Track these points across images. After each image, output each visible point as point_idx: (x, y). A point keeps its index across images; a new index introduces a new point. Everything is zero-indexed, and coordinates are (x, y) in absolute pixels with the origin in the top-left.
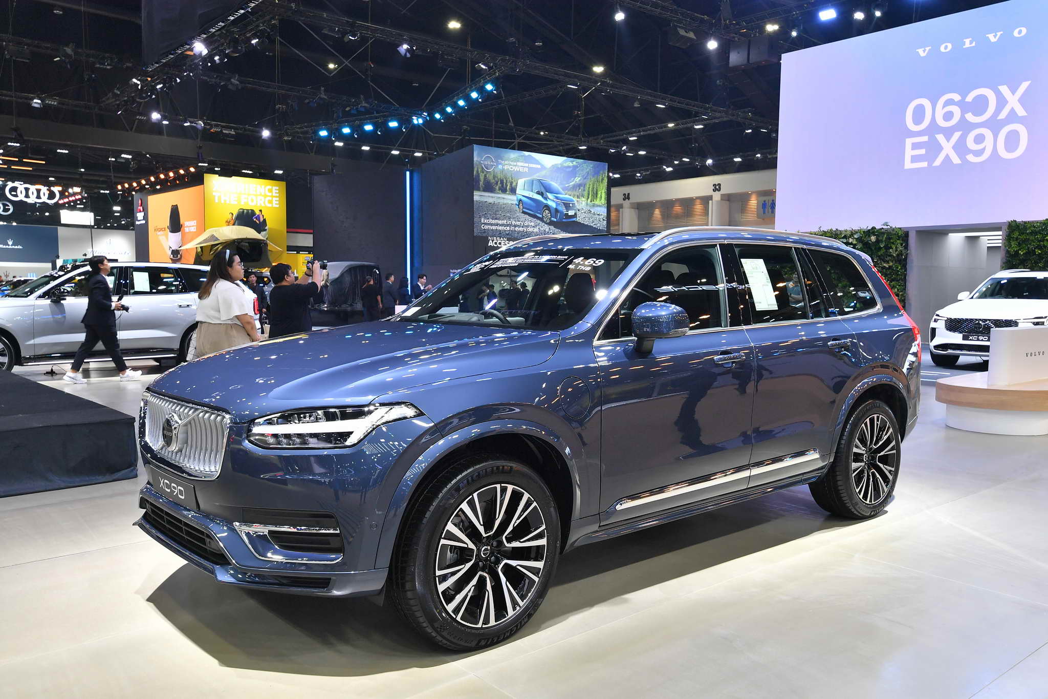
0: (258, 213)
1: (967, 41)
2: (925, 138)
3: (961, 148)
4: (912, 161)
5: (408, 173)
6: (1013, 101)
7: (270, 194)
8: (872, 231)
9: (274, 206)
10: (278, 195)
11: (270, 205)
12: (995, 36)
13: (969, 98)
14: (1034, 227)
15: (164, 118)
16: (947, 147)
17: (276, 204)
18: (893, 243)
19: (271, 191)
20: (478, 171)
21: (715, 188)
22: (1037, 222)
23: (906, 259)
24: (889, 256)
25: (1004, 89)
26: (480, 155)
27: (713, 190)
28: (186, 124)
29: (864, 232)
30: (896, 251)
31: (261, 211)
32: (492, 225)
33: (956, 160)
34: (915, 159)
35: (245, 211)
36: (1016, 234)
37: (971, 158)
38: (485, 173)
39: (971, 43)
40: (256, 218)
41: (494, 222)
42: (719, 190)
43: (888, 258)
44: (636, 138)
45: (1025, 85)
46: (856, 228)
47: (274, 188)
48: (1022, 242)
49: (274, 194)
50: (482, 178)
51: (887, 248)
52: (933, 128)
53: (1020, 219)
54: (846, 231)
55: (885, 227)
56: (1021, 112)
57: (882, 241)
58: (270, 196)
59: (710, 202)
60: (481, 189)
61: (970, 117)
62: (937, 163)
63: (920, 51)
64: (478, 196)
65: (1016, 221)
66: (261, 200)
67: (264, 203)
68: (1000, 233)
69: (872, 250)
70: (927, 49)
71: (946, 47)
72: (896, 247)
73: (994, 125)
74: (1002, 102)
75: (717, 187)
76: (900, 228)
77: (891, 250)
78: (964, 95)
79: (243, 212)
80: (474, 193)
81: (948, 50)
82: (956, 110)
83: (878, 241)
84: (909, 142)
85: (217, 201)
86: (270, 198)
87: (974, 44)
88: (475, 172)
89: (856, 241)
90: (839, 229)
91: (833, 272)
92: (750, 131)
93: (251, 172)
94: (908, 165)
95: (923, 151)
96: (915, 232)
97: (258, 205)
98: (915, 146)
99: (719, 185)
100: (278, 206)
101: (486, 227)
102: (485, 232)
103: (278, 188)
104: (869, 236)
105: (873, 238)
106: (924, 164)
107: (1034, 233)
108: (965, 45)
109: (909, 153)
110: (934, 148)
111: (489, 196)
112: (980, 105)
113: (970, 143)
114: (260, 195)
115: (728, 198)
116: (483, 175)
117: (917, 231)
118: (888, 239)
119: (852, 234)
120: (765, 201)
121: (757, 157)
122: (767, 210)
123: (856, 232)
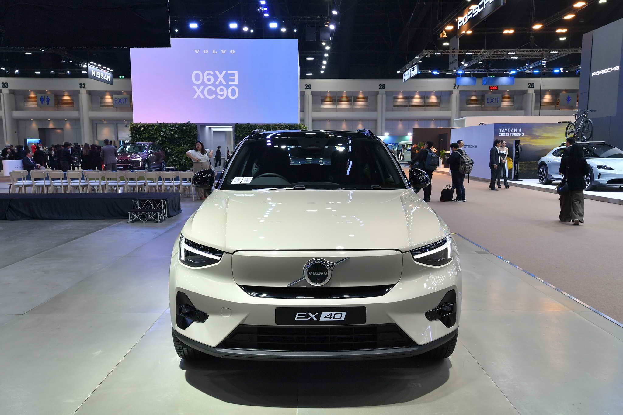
1: (214, 51)
8: (183, 125)
12: (224, 51)
14: (244, 126)
18: (192, 130)
21: (4, 85)
22: (245, 124)
23: (197, 137)
24: (191, 135)
29: (180, 125)
36: (238, 128)
37: (219, 97)
39: (215, 52)
42: (7, 86)
46: (175, 123)
48: (241, 132)
51: (190, 132)
53: (239, 122)
54: (170, 124)
55: (188, 123)
59: (1, 94)
63: (196, 51)
65: (237, 123)
68: (232, 127)
69: (183, 132)
70: (199, 50)
71: (206, 51)
72: (194, 132)
75: (5, 85)
76: (194, 124)
77: (191, 133)
81: (206, 53)
83: (186, 129)
87: (216, 53)
90: (167, 123)
92: (65, 61)
96: (200, 126)
99: (7, 84)
104: (182, 127)
105: (184, 128)
107: (244, 128)
108: (213, 52)
115: (13, 92)
118: (190, 128)
119: (174, 125)
120: (42, 97)
121: (51, 72)
122: (44, 102)
123: (176, 124)
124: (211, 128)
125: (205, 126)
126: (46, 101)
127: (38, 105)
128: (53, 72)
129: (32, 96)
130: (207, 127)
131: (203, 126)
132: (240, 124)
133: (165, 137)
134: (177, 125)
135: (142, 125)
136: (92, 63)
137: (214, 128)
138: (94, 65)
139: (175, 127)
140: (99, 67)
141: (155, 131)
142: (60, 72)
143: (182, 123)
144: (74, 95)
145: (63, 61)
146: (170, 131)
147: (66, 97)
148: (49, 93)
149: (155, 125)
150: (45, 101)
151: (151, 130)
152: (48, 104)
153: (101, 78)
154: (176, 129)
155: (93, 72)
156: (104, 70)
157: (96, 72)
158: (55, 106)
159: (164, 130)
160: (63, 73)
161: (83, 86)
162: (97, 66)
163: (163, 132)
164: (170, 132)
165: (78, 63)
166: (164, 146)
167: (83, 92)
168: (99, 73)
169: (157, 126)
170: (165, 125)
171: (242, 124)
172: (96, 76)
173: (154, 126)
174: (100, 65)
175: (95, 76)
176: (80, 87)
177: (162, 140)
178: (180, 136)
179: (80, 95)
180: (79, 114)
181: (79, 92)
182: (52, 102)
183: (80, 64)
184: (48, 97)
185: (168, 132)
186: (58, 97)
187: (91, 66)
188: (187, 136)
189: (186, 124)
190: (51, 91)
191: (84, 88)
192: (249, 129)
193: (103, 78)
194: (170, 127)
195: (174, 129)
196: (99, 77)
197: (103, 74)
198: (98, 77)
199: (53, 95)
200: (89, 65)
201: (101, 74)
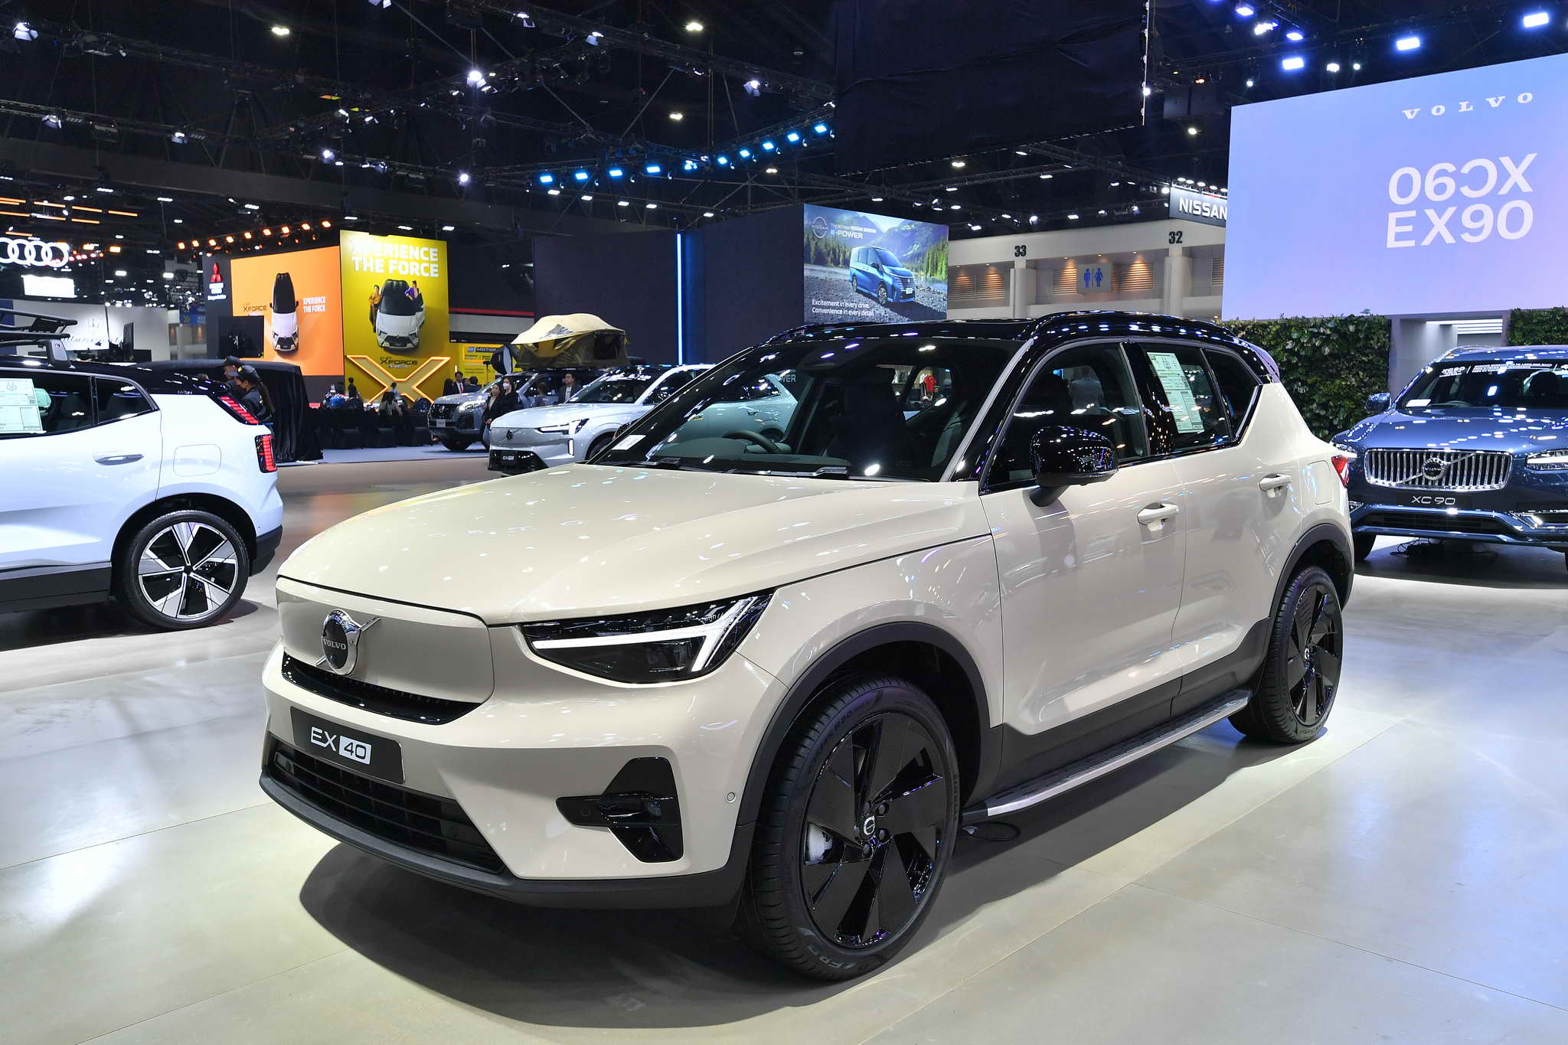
0: (411, 285)
1: (1464, 105)
2: (1413, 213)
3: (1454, 225)
4: (1396, 240)
5: (679, 236)
6: (1517, 176)
7: (427, 259)
8: (1351, 320)
9: (433, 275)
10: (437, 260)
11: (428, 275)
12: (1496, 101)
13: (1466, 170)
14: (1542, 316)
15: (337, 157)
16: (1439, 225)
17: (435, 273)
18: (1374, 334)
19: (427, 254)
20: (808, 238)
21: (1018, 251)
22: (1544, 311)
23: (1388, 353)
24: (1369, 348)
25: (1506, 161)
26: (811, 219)
27: (1016, 254)
28: (364, 166)
29: (1340, 321)
30: (1378, 342)
31: (415, 282)
32: (823, 307)
33: (1449, 239)
34: (1399, 237)
35: (395, 282)
36: (1520, 324)
37: (1467, 237)
38: (816, 240)
39: (1468, 106)
40: (409, 292)
41: (826, 303)
42: (1024, 254)
43: (1368, 351)
44: (956, 189)
45: (1530, 158)
46: (1327, 315)
47: (432, 250)
48: (1528, 333)
49: (432, 259)
50: (813, 247)
51: (1367, 338)
52: (1422, 201)
53: (1526, 305)
54: (1315, 319)
55: (1364, 315)
56: (1525, 187)
57: (1361, 331)
58: (426, 261)
59: (1012, 270)
60: (812, 261)
61: (1466, 191)
62: (1427, 241)
63: (1408, 112)
64: (810, 271)
65: (1519, 309)
66: (415, 267)
67: (419, 271)
68: (1501, 321)
69: (1348, 341)
70: (1416, 111)
71: (1438, 110)
72: (1378, 339)
73: (1495, 201)
74: (1503, 175)
75: (1021, 250)
76: (1383, 316)
77: (1372, 342)
78: (1459, 167)
79: (392, 283)
80: (805, 267)
81: (1440, 114)
82: (1450, 183)
83: (1357, 331)
84: (1393, 217)
85: (357, 269)
86: (427, 265)
87: (1471, 108)
88: (805, 240)
89: (1330, 330)
90: (1306, 317)
91: (1300, 365)
92: (1117, 184)
93: (409, 228)
94: (1391, 243)
95: (1409, 228)
96: (1398, 321)
97: (412, 273)
98: (1400, 222)
99: (1024, 247)
100: (437, 275)
101: (818, 311)
102: (816, 317)
103: (436, 250)
104: (1347, 326)
105: (1352, 328)
106: (1411, 243)
107: (1541, 323)
108: (1461, 109)
109: (1393, 229)
110: (1422, 225)
111: (821, 271)
112: (1478, 178)
113: (1466, 220)
114: (414, 260)
115: (1034, 265)
116: (814, 243)
117: (1401, 320)
118: (1369, 328)
119: (1324, 322)
120: (1088, 270)
121: (1100, 212)
122: (1090, 282)
123: (1329, 321)
124: (1451, 325)
125: (1425, 322)
126: (1094, 279)
127: (1078, 291)
128: (1103, 212)
129: (1071, 272)
130: (1432, 327)
131: (1414, 323)
132: (1530, 310)
133: (1297, 354)
134: (1333, 322)
135: (1240, 326)
136: (1181, 180)
137: (1460, 327)
138: (1188, 186)
139: (1327, 328)
140: (1201, 188)
141: (1273, 339)
142: (1118, 209)
143: (1346, 315)
144: (1156, 261)
145: (1113, 185)
146: (1311, 338)
147: (1139, 269)
148: (1104, 261)
149: (1276, 322)
150: (1093, 281)
151: (1263, 337)
152: (1098, 285)
153: (1204, 214)
154: (1328, 332)
155: (1182, 202)
156: (1213, 194)
157: (1191, 201)
158: (1112, 290)
159: (1295, 336)
160: (1123, 213)
161: (1177, 237)
162: (1194, 186)
163: (1293, 340)
164: (1309, 341)
165: (1147, 185)
166: (1291, 378)
167: (1176, 250)
168: (1199, 203)
169: (1278, 327)
170: (1301, 324)
171: (1534, 311)
172: (1190, 212)
173: (1270, 327)
174: (1201, 184)
175: (1186, 211)
176: (1170, 240)
177: (1289, 361)
178: (1336, 351)
179: (1167, 259)
180: (1162, 305)
181: (1166, 252)
182: (1107, 279)
183: (1151, 187)
184: (1099, 269)
185: (1305, 341)
186: (1121, 267)
187: (1181, 187)
188: (1357, 350)
189: (1360, 317)
190: (1108, 256)
191: (1179, 242)
192: (1559, 323)
193: (1207, 215)
194: (1313, 327)
195: (1324, 334)
196: (1199, 213)
197: (1209, 205)
198: (1195, 212)
199: (1111, 265)
200: (1175, 185)
201: (1204, 204)
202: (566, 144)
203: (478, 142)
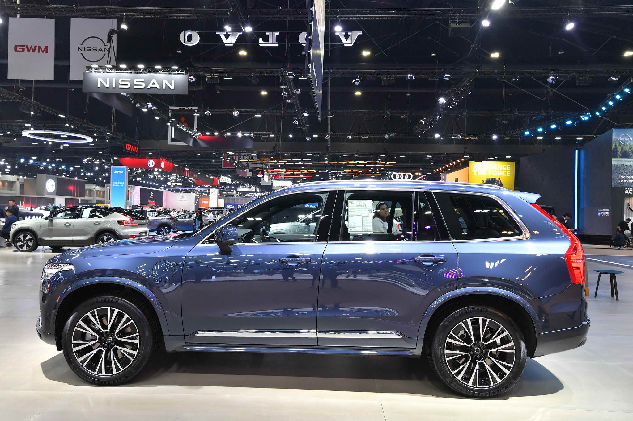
0: (497, 179)
5: (577, 151)
7: (506, 169)
9: (508, 175)
10: (510, 169)
11: (505, 175)
15: (441, 136)
17: (509, 174)
19: (506, 167)
20: (616, 145)
26: (616, 135)
28: (452, 138)
31: (499, 178)
32: (628, 179)
35: (491, 179)
38: (622, 146)
40: (497, 182)
41: (629, 177)
47: (508, 166)
49: (508, 169)
50: (619, 149)
58: (505, 170)
60: (619, 157)
64: (615, 161)
66: (500, 172)
67: (502, 174)
79: (489, 179)
80: (612, 160)
85: (475, 175)
86: (505, 171)
88: (613, 147)
93: (493, 158)
97: (498, 175)
100: (510, 175)
101: (623, 181)
102: (621, 185)
103: (510, 165)
111: (626, 161)
114: (500, 170)
116: (620, 147)
202: (509, 118)
203: (504, 122)
